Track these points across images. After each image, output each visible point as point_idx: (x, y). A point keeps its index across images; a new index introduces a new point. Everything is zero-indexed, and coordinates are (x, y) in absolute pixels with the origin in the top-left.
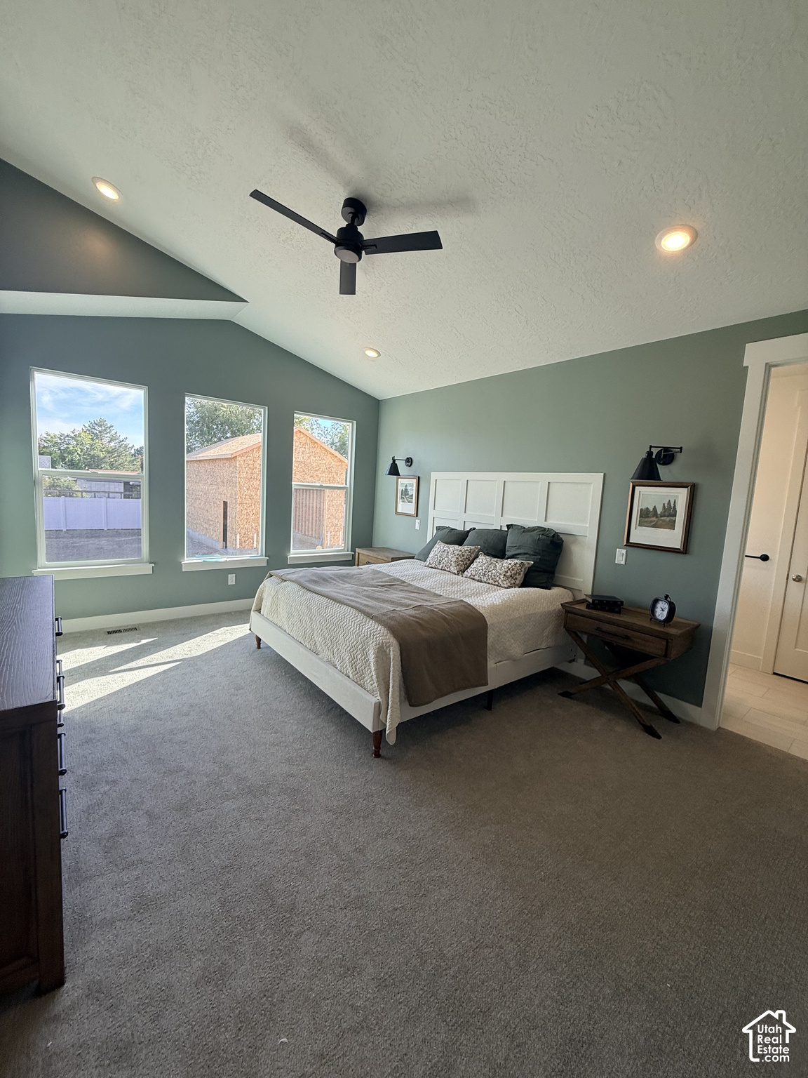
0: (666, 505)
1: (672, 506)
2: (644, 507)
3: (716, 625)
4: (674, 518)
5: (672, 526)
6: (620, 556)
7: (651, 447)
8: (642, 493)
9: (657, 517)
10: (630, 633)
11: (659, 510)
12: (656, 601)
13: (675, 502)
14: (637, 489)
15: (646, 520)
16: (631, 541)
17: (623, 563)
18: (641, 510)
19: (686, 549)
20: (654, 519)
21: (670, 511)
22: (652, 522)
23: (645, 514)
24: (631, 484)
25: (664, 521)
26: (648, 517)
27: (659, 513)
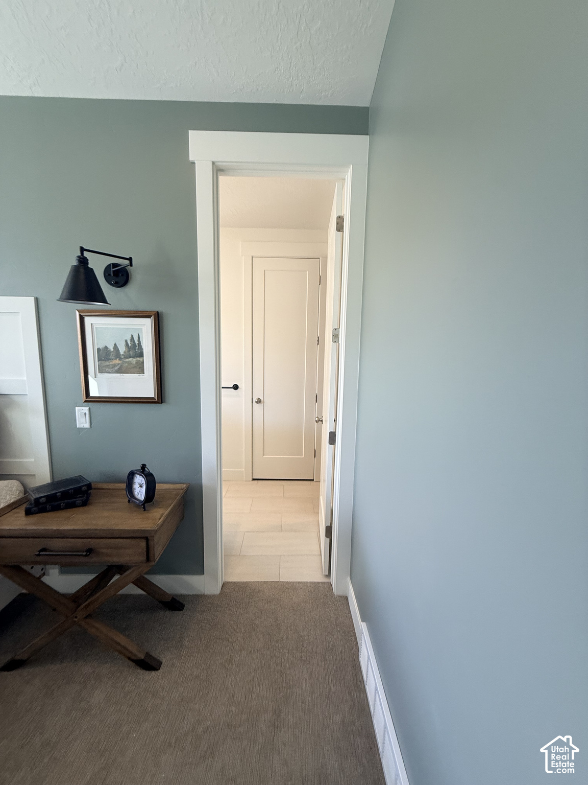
0: (129, 342)
1: (137, 342)
2: (101, 347)
3: (205, 481)
4: (141, 359)
5: (140, 369)
6: (82, 417)
7: (82, 250)
8: (95, 326)
9: (120, 359)
10: (93, 543)
11: (122, 349)
12: (132, 475)
13: (139, 338)
14: (88, 321)
15: (107, 363)
16: (91, 395)
17: (87, 425)
18: (99, 349)
19: (161, 397)
20: (117, 361)
21: (135, 349)
22: (115, 365)
23: (104, 355)
24: (77, 313)
25: (129, 363)
26: (110, 359)
27: (122, 352)
